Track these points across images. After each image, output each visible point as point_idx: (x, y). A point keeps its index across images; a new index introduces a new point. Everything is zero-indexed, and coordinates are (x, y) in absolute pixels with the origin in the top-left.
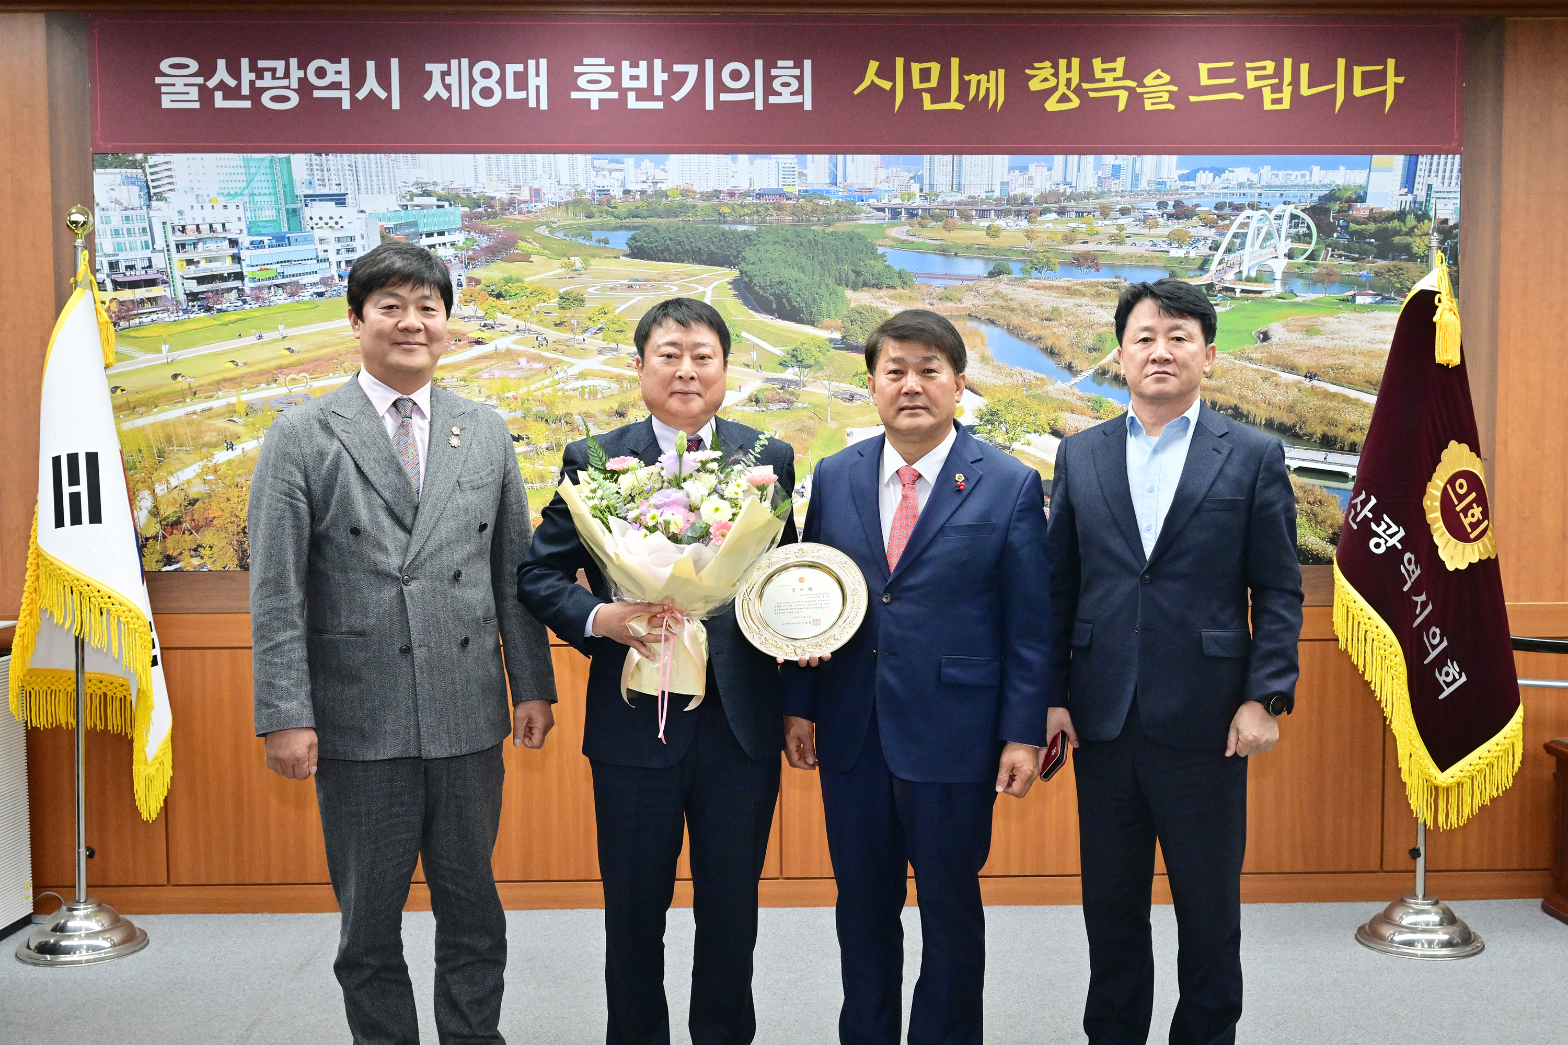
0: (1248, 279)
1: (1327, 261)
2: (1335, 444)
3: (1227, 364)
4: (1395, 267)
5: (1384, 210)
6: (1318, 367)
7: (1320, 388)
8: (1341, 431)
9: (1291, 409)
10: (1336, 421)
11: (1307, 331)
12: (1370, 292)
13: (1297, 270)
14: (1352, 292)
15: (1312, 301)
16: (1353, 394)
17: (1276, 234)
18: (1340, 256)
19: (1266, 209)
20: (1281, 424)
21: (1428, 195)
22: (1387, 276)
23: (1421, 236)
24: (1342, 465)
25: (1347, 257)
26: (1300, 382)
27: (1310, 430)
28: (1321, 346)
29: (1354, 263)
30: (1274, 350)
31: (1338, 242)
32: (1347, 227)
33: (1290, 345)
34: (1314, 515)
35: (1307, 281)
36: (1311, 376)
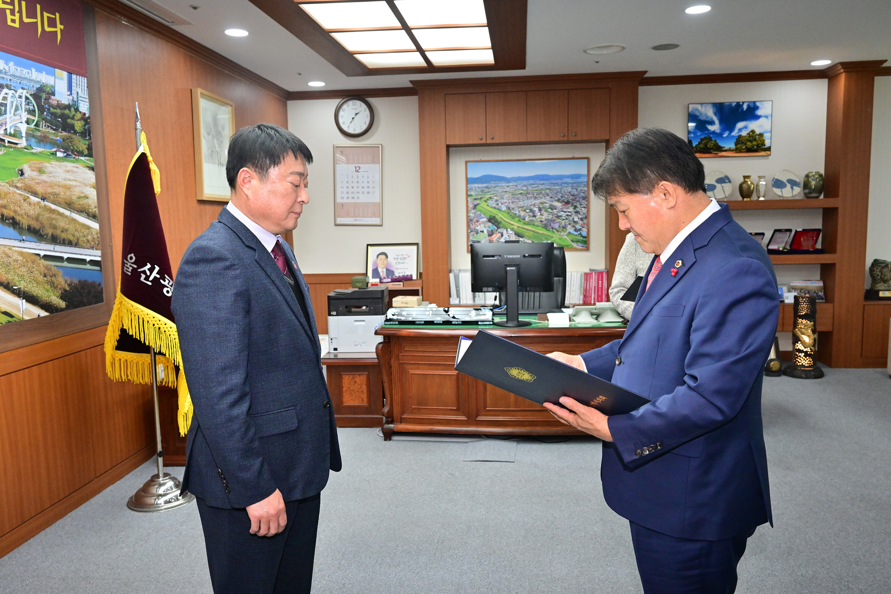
0: (10, 135)
1: (44, 129)
2: (57, 240)
3: (6, 190)
4: (70, 137)
5: (63, 102)
6: (46, 194)
7: (48, 206)
8: (58, 232)
9: (37, 219)
10: (56, 226)
11: (39, 171)
12: (62, 150)
13: (31, 132)
14: (54, 150)
15: (40, 152)
16: (61, 210)
17: (20, 107)
18: (48, 127)
19: (14, 90)
20: (34, 229)
21: (78, 98)
22: (67, 141)
23: (77, 121)
24: (61, 252)
25: (52, 128)
26: (39, 203)
27: (46, 232)
28: (46, 180)
29: (54, 132)
30: (28, 182)
31: (47, 118)
32: (49, 109)
33: (33, 179)
34: (53, 283)
35: (36, 140)
36: (43, 199)
